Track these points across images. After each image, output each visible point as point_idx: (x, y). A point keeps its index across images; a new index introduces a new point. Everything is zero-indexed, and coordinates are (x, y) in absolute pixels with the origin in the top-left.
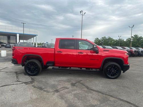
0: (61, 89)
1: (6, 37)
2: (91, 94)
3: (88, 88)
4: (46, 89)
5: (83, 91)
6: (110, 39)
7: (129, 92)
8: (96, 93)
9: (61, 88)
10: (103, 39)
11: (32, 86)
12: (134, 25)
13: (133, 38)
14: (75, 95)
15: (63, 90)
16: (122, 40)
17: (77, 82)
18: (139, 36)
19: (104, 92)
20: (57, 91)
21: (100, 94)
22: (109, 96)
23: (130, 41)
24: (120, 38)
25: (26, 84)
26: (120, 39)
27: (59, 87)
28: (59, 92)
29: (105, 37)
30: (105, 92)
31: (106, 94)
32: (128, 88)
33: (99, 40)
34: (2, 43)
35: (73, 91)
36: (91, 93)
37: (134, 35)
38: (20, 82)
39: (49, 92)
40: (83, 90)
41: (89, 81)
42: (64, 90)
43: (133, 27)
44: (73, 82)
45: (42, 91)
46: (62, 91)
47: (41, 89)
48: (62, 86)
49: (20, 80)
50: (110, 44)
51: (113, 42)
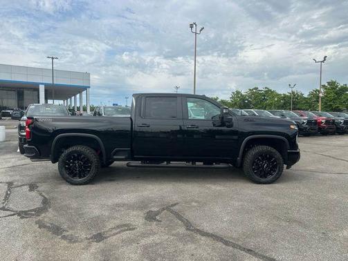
0: (115, 231)
2: (193, 246)
3: (188, 225)
4: (70, 232)
5: (173, 235)
6: (268, 92)
7: (304, 237)
8: (209, 241)
9: (114, 228)
10: (253, 94)
11: (36, 223)
12: (326, 57)
13: (326, 89)
14: (146, 248)
15: (118, 235)
16: (298, 96)
17: (164, 209)
18: (341, 84)
19: (231, 238)
20: (99, 237)
21: (220, 244)
22: (244, 249)
23: (318, 97)
24: (294, 90)
25: (22, 218)
26: (293, 93)
27: (110, 225)
28: (105, 240)
29: (256, 89)
30: (234, 239)
31: (234, 246)
32: (300, 223)
33: (241, 95)
34: (5, 108)
35: (144, 235)
36: (193, 240)
37: (328, 83)
38: (9, 210)
39: (75, 242)
40: (174, 232)
41: (195, 204)
42: (119, 232)
44: (153, 209)
45: (58, 239)
46: (114, 237)
47: (56, 230)
48: (118, 222)
49: (11, 206)
50: (269, 105)
51: (276, 99)
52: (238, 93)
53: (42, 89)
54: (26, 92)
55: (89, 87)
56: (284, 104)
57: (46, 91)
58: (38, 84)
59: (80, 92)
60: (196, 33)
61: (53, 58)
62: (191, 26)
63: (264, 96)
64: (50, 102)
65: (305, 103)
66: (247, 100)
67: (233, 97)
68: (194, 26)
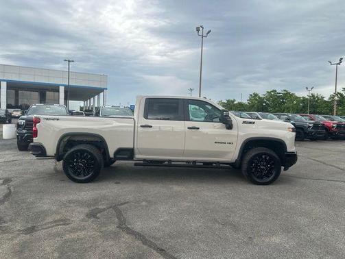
0: (49, 225)
1: (36, 95)
2: (111, 243)
3: (122, 223)
4: (8, 224)
5: (100, 232)
6: (287, 95)
8: (130, 239)
9: (51, 222)
10: (271, 96)
12: (342, 59)
15: (50, 229)
16: (318, 99)
17: (110, 207)
20: (31, 230)
22: (157, 249)
24: (313, 93)
26: (313, 96)
27: (49, 219)
28: (34, 233)
29: (274, 91)
30: (155, 238)
33: (259, 97)
39: (6, 233)
41: (145, 204)
42: (53, 227)
43: (339, 64)
44: (100, 207)
46: (45, 231)
50: (288, 108)
51: (295, 102)
52: (256, 95)
53: (62, 89)
54: (48, 93)
55: (106, 89)
56: (304, 107)
57: (66, 92)
58: (58, 86)
59: (98, 94)
60: (203, 36)
61: (69, 61)
62: (198, 29)
63: (283, 99)
64: (71, 103)
65: (325, 107)
66: (265, 102)
67: (250, 100)
68: (201, 29)
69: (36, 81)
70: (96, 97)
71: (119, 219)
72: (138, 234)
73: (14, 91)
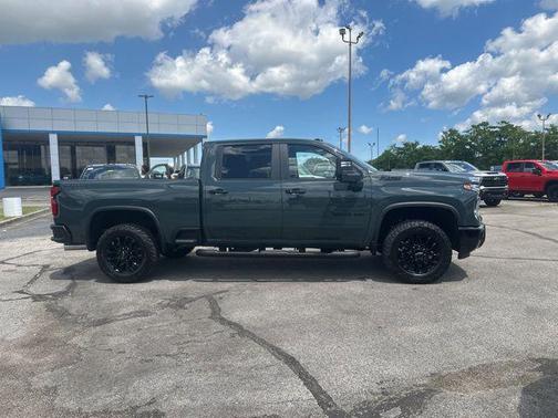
53: (139, 141)
54: (118, 147)
55: (206, 137)
57: (145, 145)
58: (133, 136)
59: (194, 145)
61: (146, 97)
62: (342, 32)
66: (469, 144)
67: (443, 141)
68: (347, 30)
69: (99, 131)
70: (192, 150)
71: (213, 308)
72: (235, 324)
73: (68, 148)
